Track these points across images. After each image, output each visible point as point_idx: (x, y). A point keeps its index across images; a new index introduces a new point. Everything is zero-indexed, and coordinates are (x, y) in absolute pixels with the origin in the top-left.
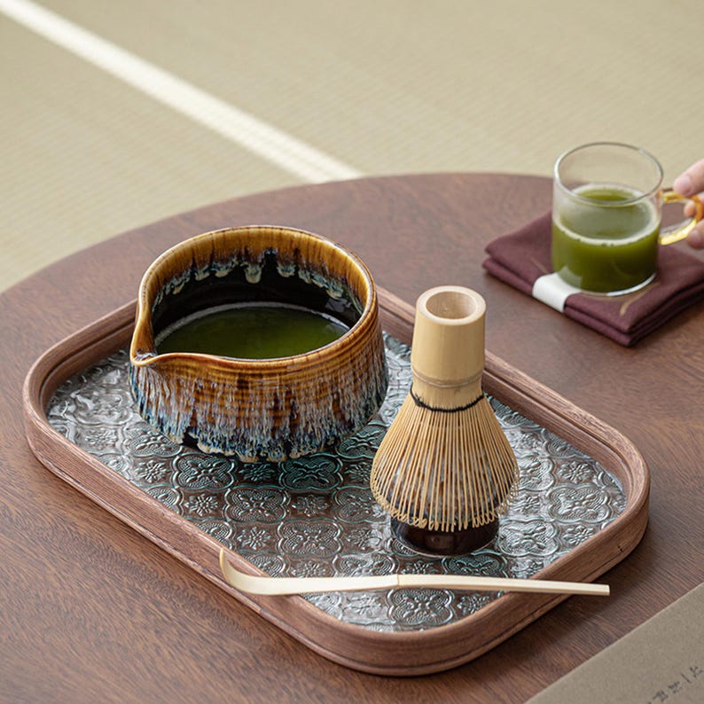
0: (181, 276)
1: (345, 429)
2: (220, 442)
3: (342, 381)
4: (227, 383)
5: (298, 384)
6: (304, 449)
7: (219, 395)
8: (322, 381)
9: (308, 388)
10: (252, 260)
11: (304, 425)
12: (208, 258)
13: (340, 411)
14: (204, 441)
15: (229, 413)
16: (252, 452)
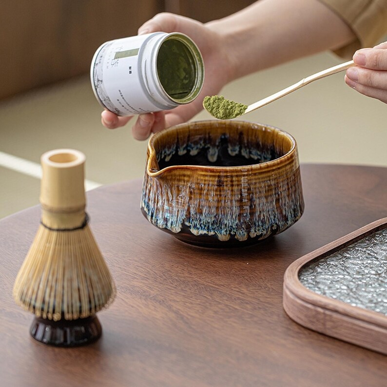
0: (170, 148)
1: (283, 221)
2: (205, 226)
3: (281, 187)
4: (211, 183)
5: (255, 183)
6: (259, 230)
7: (205, 192)
8: (269, 184)
9: (261, 187)
10: (212, 143)
11: (258, 213)
12: (186, 139)
13: (280, 207)
14: (195, 227)
15: (212, 205)
16: (226, 231)
